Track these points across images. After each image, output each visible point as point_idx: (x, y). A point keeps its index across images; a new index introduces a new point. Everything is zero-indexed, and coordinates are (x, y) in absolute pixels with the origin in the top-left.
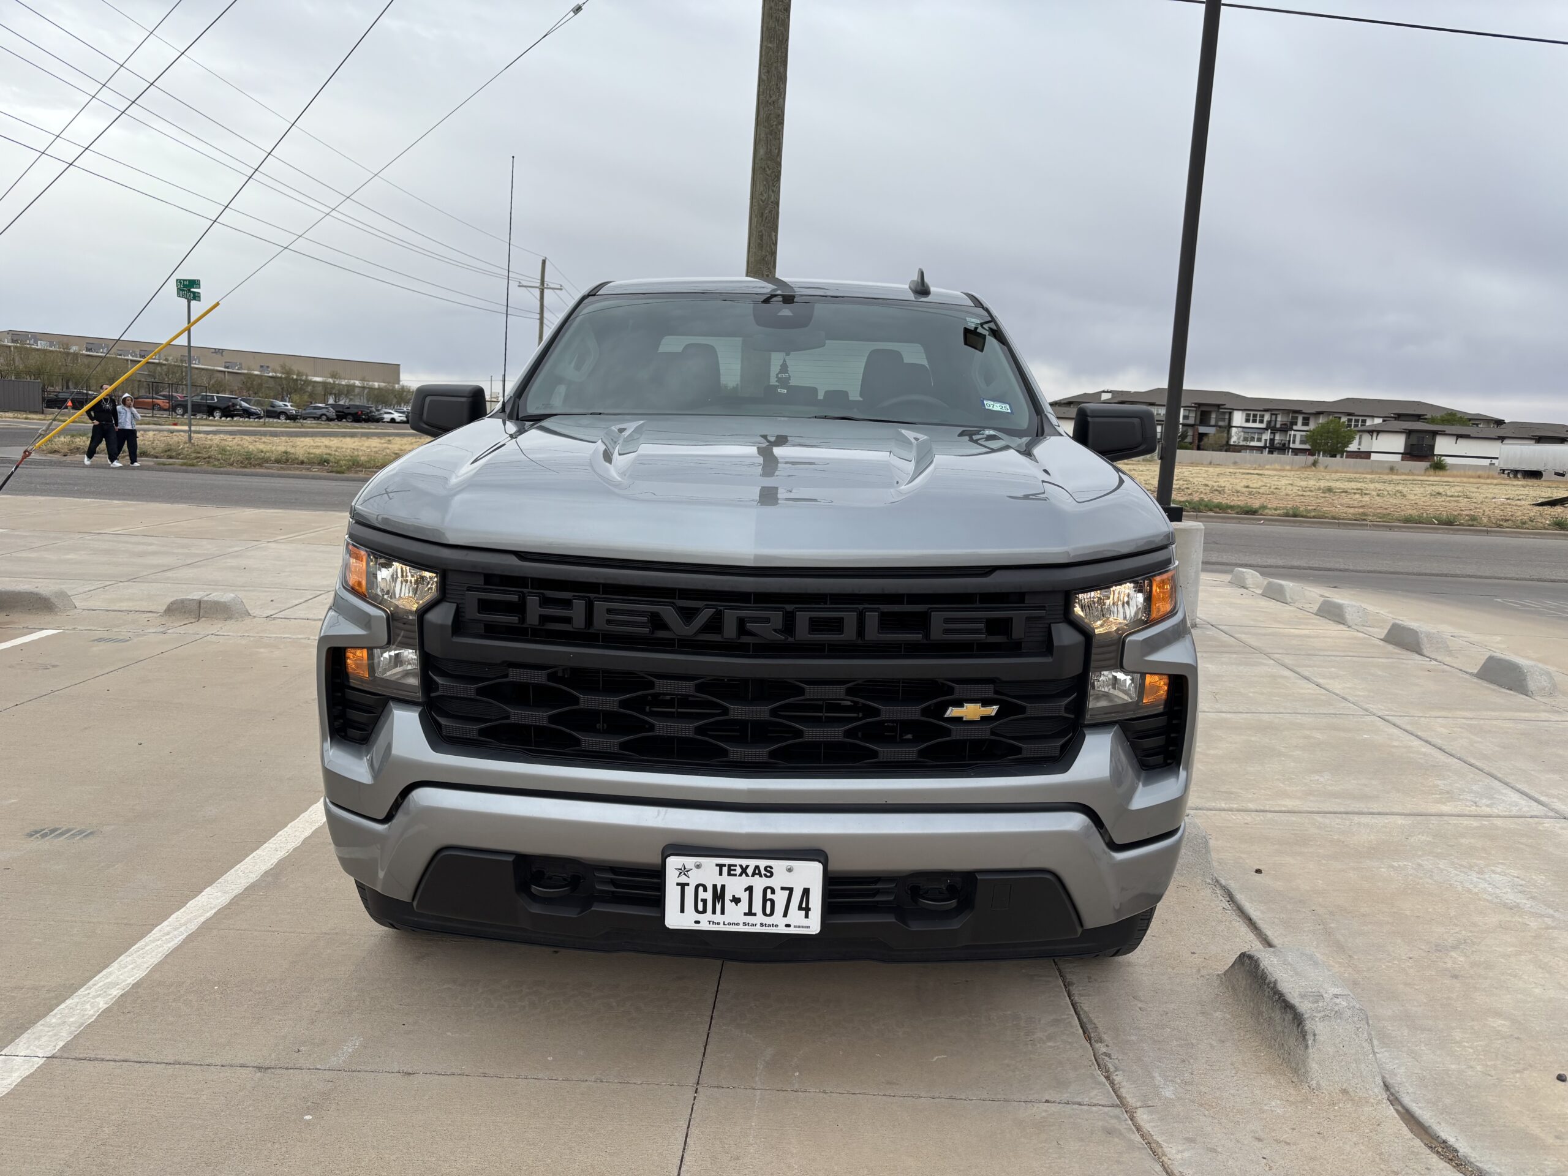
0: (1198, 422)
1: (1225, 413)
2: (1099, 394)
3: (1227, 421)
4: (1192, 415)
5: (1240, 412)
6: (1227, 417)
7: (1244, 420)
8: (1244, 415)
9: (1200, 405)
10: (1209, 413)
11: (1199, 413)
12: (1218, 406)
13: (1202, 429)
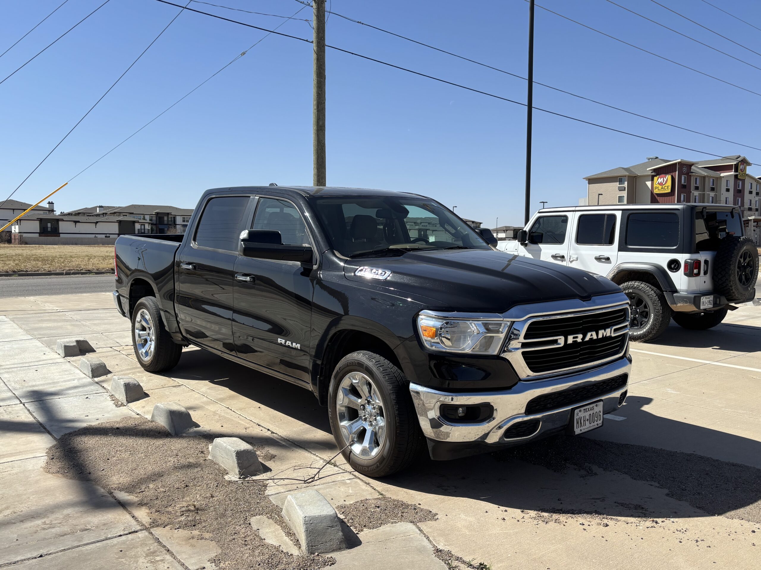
0: (158, 223)
1: (171, 217)
2: (96, 208)
3: (173, 221)
4: (154, 218)
5: (180, 216)
6: (173, 219)
7: (182, 221)
8: (182, 218)
9: (157, 214)
10: (164, 217)
11: (158, 218)
12: (168, 214)
13: (161, 227)
